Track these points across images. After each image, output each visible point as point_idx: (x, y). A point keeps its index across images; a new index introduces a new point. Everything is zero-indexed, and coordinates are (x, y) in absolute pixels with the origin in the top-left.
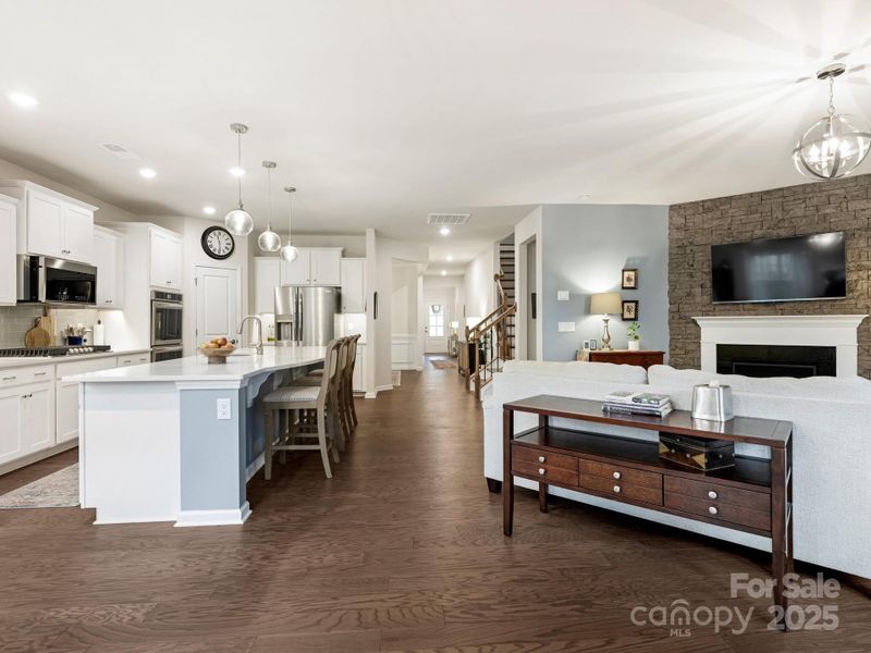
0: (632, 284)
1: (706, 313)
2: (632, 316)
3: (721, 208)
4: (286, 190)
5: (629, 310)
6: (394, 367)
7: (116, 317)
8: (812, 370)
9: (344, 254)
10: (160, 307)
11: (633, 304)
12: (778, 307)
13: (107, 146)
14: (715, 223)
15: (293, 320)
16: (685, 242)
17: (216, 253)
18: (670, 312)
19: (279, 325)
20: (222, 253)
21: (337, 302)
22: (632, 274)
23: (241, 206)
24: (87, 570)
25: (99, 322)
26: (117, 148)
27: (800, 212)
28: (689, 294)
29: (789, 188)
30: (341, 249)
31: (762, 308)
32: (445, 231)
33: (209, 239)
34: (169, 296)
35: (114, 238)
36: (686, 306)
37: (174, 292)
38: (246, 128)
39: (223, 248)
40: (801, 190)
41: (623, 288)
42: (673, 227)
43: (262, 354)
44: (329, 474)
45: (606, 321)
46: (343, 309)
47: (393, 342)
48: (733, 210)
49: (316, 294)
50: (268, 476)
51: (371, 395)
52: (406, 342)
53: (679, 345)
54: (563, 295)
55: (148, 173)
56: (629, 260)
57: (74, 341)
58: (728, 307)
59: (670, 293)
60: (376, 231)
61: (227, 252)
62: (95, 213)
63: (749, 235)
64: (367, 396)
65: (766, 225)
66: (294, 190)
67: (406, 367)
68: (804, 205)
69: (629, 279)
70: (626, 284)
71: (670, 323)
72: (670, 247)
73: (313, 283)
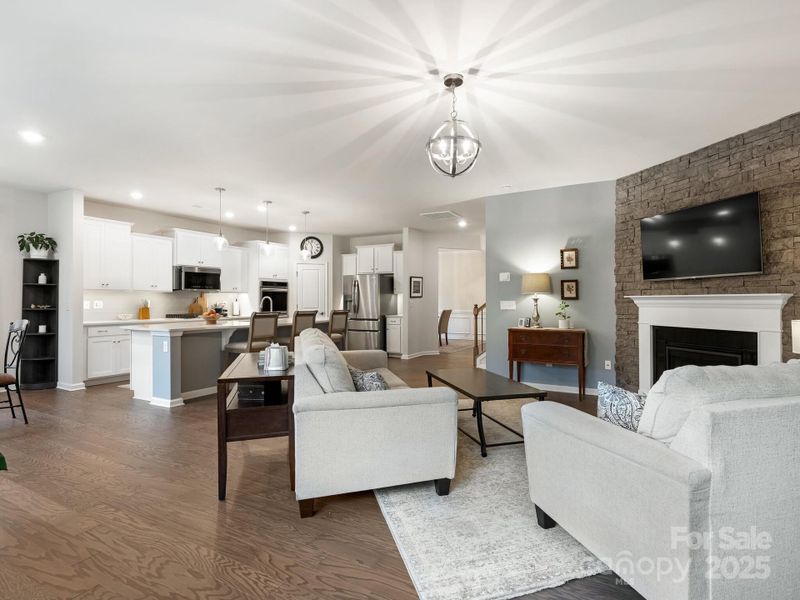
0: (573, 264)
1: (643, 292)
2: (574, 295)
3: (656, 176)
5: (569, 289)
8: (737, 359)
10: (267, 291)
11: (574, 284)
12: (704, 284)
14: (651, 194)
15: (352, 299)
16: (628, 217)
18: (617, 291)
20: (314, 254)
22: (573, 254)
25: (236, 301)
27: (724, 172)
28: (630, 272)
29: (713, 146)
30: (393, 244)
31: (690, 286)
32: (462, 224)
34: (275, 284)
36: (628, 285)
37: (280, 281)
38: (223, 189)
39: (314, 250)
40: (725, 145)
41: (563, 267)
42: (620, 203)
45: (536, 300)
48: (665, 179)
51: (406, 357)
53: (624, 325)
54: (504, 277)
56: (570, 239)
58: (661, 285)
59: (617, 271)
60: (409, 228)
61: (317, 253)
63: (678, 204)
64: (403, 357)
65: (693, 191)
66: (307, 212)
68: (728, 163)
69: (569, 259)
70: (567, 264)
71: (616, 302)
72: (617, 223)
73: (376, 271)
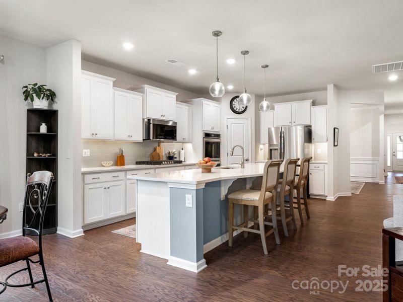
4: (262, 67)
6: (352, 179)
7: (189, 146)
9: (314, 104)
10: (208, 141)
13: (169, 61)
15: (278, 148)
17: (237, 110)
19: (271, 150)
20: (240, 111)
21: (309, 135)
23: (218, 79)
24: (119, 277)
25: (182, 149)
26: (173, 61)
30: (312, 100)
32: (392, 78)
33: (234, 103)
34: (213, 135)
35: (187, 107)
37: (215, 133)
38: (220, 32)
39: (241, 107)
43: (244, 168)
44: (266, 252)
46: (313, 140)
47: (351, 162)
49: (296, 131)
50: (230, 245)
51: (331, 198)
52: (371, 162)
55: (192, 72)
57: (170, 158)
60: (335, 85)
61: (243, 109)
62: (177, 96)
64: (328, 199)
66: (267, 66)
67: (370, 180)
73: (293, 124)
